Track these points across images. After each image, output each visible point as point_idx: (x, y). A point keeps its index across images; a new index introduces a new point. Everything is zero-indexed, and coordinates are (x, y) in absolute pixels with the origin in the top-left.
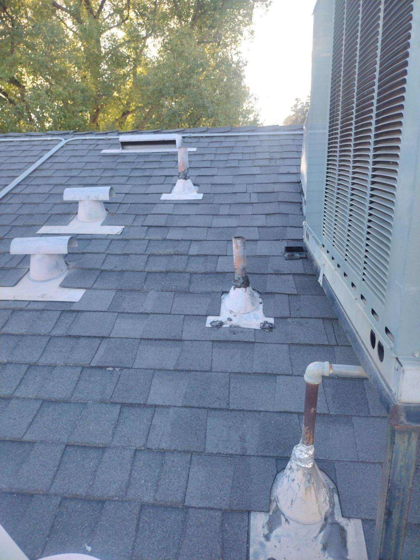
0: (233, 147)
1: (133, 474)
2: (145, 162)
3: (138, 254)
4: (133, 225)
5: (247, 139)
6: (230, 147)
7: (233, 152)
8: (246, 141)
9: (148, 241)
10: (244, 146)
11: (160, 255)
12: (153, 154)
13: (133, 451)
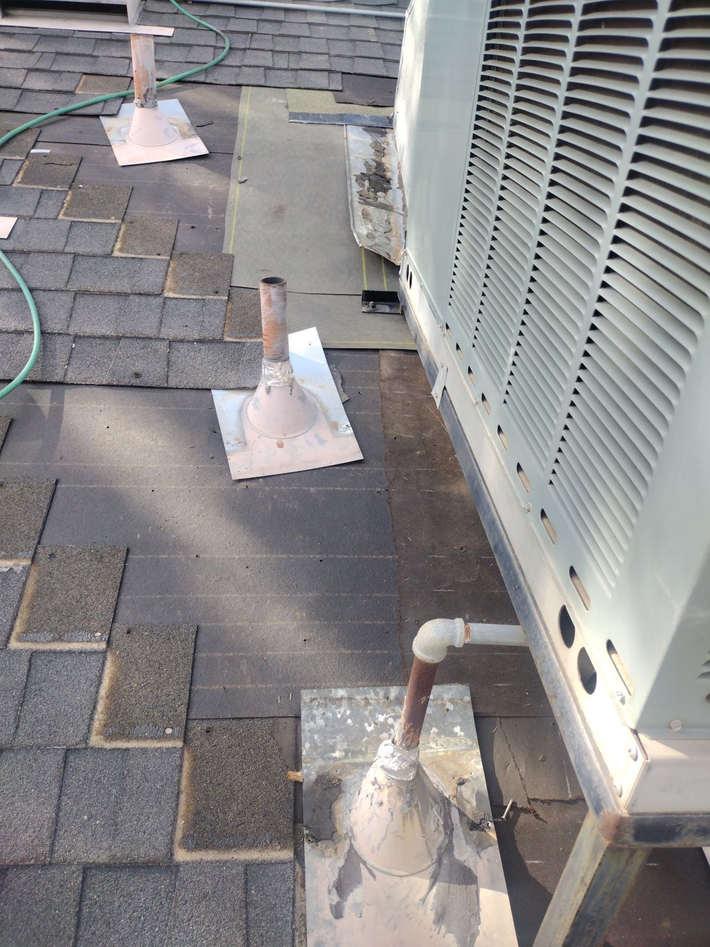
0: (253, 33)
1: (63, 804)
2: (57, 53)
3: (50, 290)
4: (36, 216)
5: (281, 16)
6: (247, 33)
7: (253, 46)
8: (280, 22)
9: (72, 256)
10: (277, 33)
11: (101, 294)
12: (77, 35)
13: (62, 753)
